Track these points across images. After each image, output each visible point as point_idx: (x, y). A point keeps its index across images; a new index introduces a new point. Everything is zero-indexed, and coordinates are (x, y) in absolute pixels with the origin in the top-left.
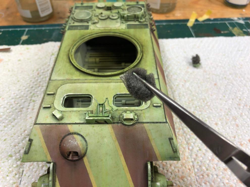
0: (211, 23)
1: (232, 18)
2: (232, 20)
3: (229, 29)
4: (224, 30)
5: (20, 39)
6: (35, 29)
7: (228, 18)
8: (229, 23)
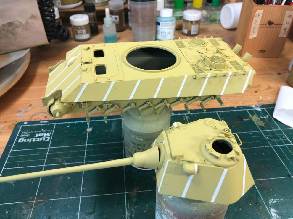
0: (235, 111)
1: (251, 106)
2: (252, 108)
3: (250, 117)
4: (245, 119)
5: (87, 132)
6: (96, 121)
7: (248, 106)
8: (249, 111)
